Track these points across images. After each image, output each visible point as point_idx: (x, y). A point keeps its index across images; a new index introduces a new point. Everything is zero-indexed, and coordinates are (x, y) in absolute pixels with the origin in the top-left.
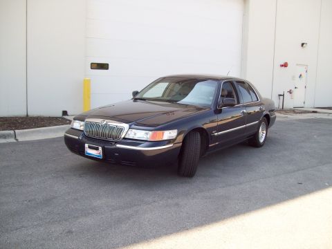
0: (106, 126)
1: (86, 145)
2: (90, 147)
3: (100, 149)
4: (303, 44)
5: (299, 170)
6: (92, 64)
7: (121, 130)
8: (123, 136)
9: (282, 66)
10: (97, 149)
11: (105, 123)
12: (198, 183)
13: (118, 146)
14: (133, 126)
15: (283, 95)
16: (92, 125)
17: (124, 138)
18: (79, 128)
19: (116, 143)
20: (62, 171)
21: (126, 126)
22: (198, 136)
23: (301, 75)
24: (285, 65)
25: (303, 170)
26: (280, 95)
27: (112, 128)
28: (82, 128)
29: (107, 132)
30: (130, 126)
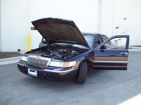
0: (39, 60)
1: (29, 70)
2: (30, 71)
3: (36, 71)
4: (125, 19)
5: (133, 78)
6: (31, 27)
7: (47, 62)
8: (48, 65)
9: (116, 28)
10: (34, 72)
11: (38, 58)
12: (86, 87)
13: (45, 70)
14: (53, 60)
15: (117, 41)
16: (31, 59)
17: (48, 66)
18: (25, 60)
19: (44, 68)
20: (17, 82)
21: (49, 59)
22: (86, 64)
23: (124, 32)
24: (117, 28)
25: (135, 78)
26: (115, 41)
27: (42, 61)
28: (26, 60)
29: (39, 62)
30: (51, 60)
